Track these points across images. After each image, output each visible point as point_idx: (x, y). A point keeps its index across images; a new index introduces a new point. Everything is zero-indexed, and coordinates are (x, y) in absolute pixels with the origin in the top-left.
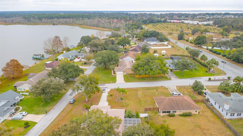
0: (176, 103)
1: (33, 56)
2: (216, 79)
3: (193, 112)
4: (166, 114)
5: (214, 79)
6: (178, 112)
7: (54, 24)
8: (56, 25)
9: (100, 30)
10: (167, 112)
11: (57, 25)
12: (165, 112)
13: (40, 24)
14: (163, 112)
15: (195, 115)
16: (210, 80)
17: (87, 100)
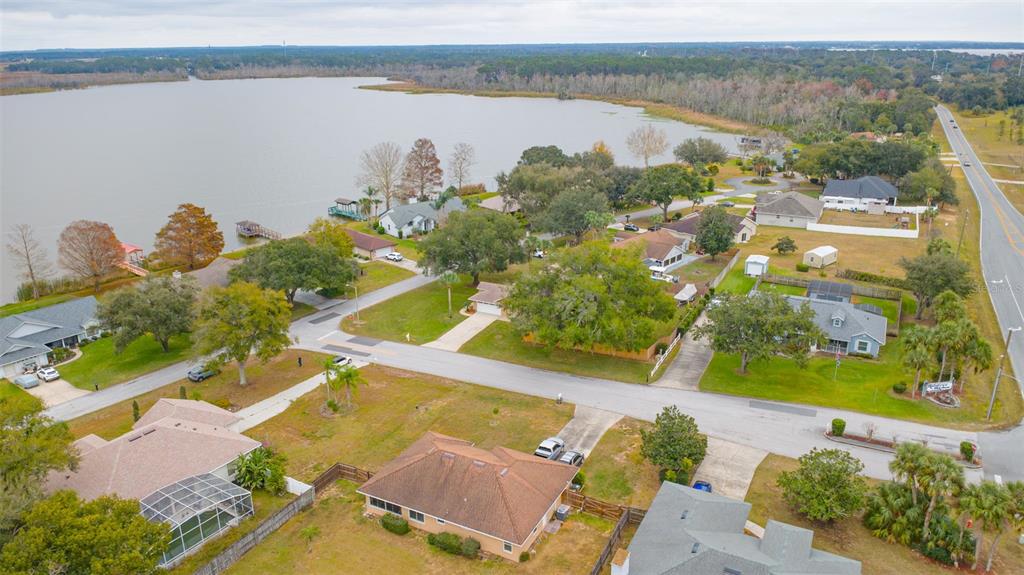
0: (442, 481)
1: (335, 204)
2: (875, 436)
3: (492, 544)
4: (383, 512)
5: (864, 433)
6: (432, 524)
7: (561, 97)
8: (570, 98)
9: (711, 126)
10: (390, 507)
11: (575, 98)
12: (381, 505)
13: (515, 95)
14: (374, 502)
15: (499, 559)
16: (838, 430)
17: (243, 382)
